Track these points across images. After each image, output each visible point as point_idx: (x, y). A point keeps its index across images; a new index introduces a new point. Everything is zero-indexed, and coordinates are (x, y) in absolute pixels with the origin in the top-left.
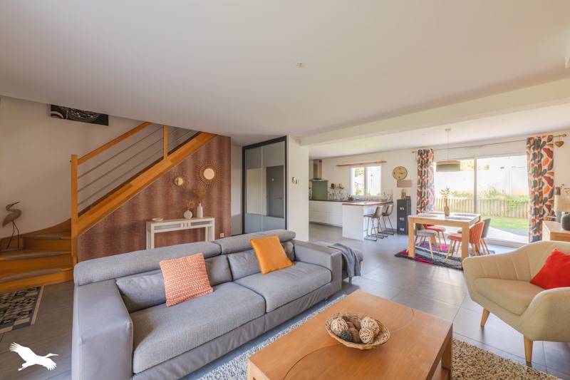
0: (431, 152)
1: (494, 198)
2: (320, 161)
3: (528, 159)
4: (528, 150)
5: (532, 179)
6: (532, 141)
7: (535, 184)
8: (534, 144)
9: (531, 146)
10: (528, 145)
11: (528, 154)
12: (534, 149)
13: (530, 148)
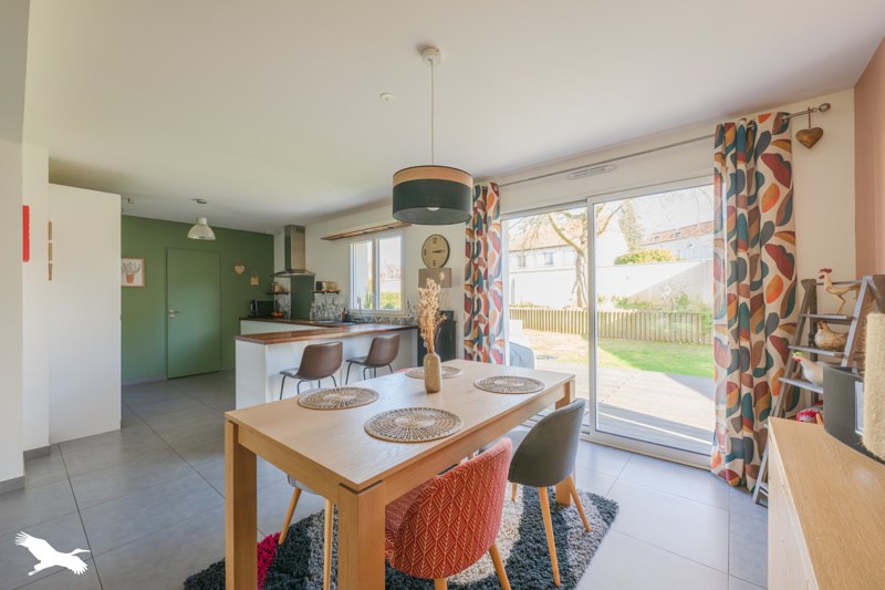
0: (490, 190)
1: (685, 310)
2: (301, 230)
3: (718, 193)
4: (717, 165)
5: (727, 254)
6: (730, 135)
7: (738, 270)
8: (735, 143)
9: (728, 150)
10: (719, 149)
11: (718, 176)
12: (735, 159)
13: (724, 157)
